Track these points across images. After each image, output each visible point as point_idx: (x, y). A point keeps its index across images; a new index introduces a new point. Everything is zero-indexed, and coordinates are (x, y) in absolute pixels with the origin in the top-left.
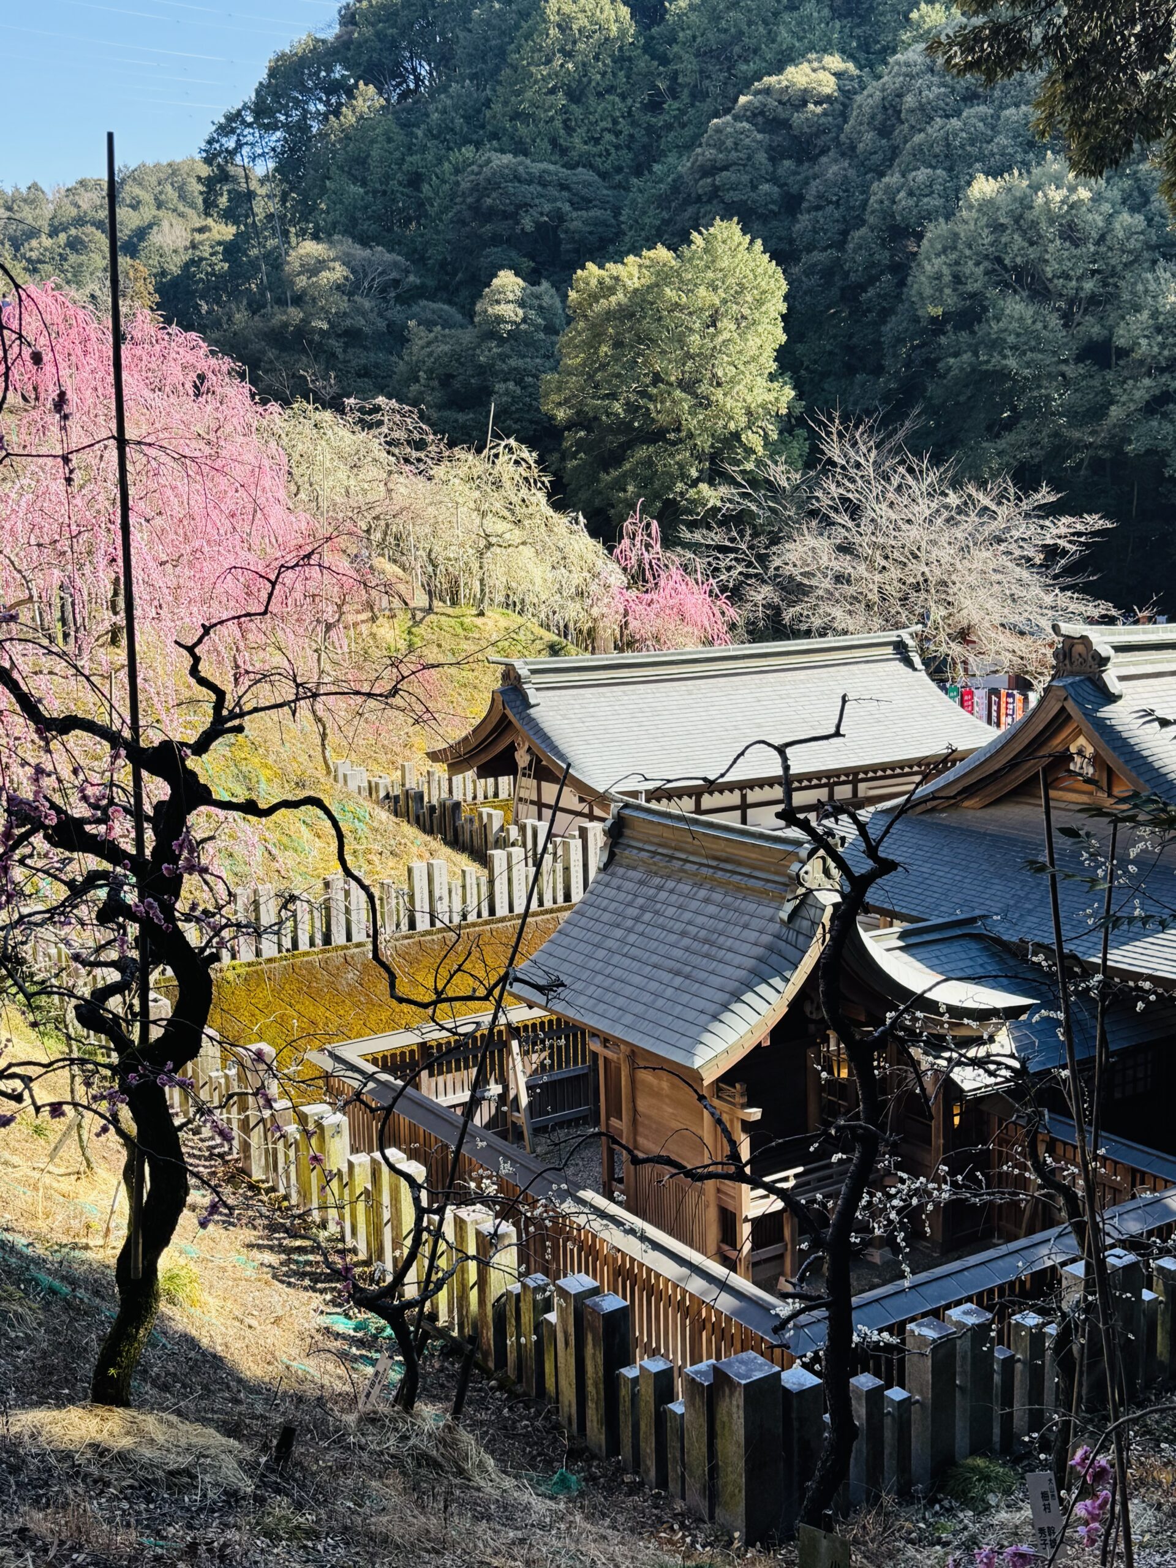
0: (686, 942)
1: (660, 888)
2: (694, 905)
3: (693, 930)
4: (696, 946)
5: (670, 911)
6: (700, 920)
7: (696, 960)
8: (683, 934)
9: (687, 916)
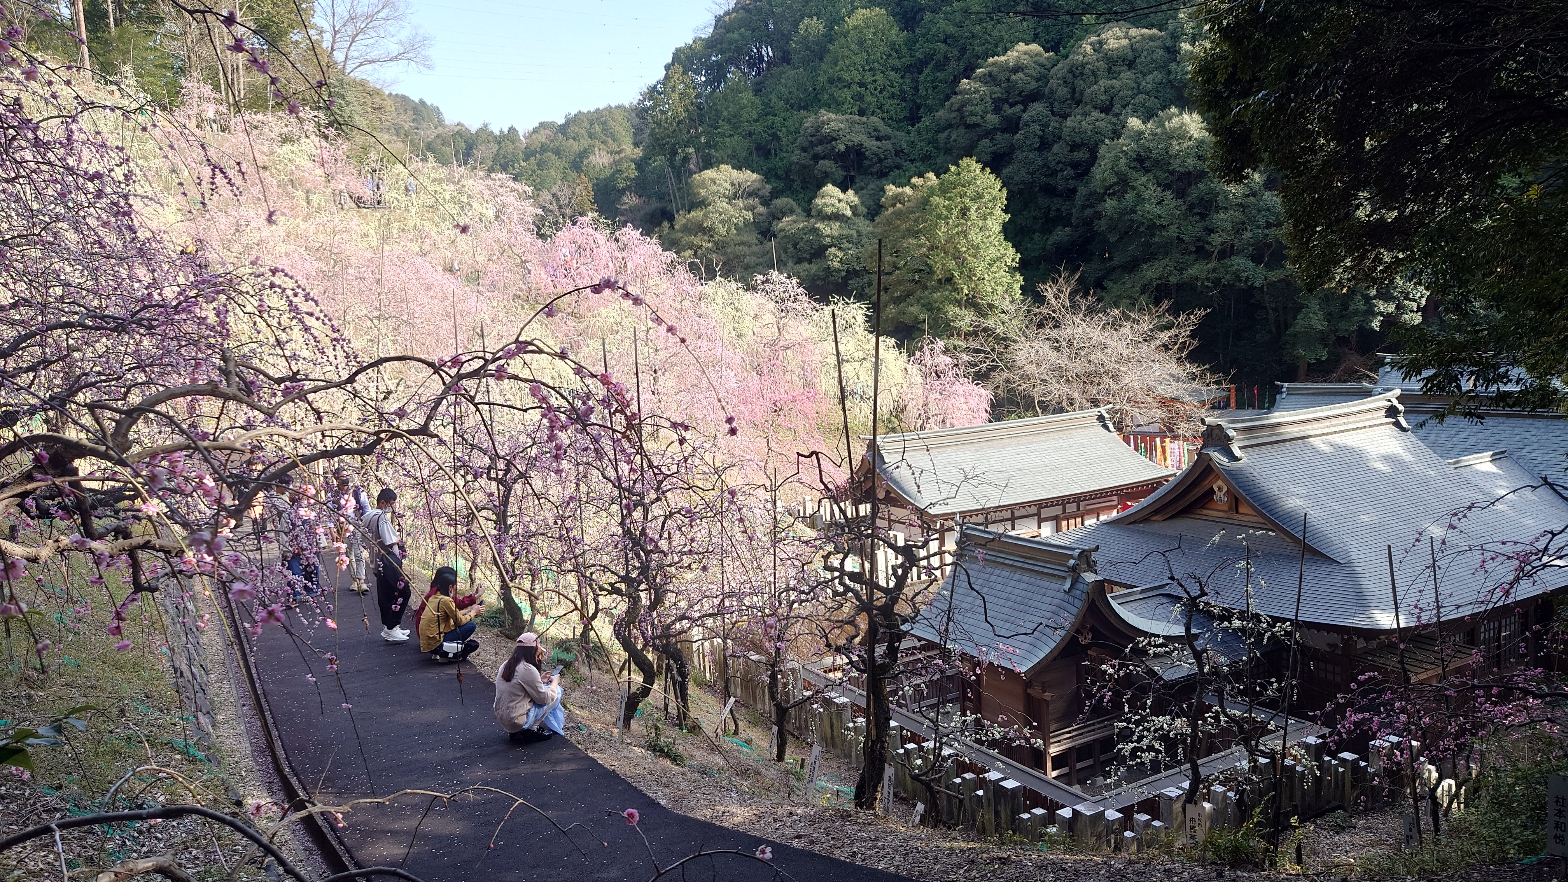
0: (1010, 604)
1: (991, 574)
2: (1013, 583)
3: (1013, 597)
4: (1016, 606)
5: (999, 587)
6: (1017, 591)
7: (1015, 613)
8: (1008, 599)
9: (1009, 589)
